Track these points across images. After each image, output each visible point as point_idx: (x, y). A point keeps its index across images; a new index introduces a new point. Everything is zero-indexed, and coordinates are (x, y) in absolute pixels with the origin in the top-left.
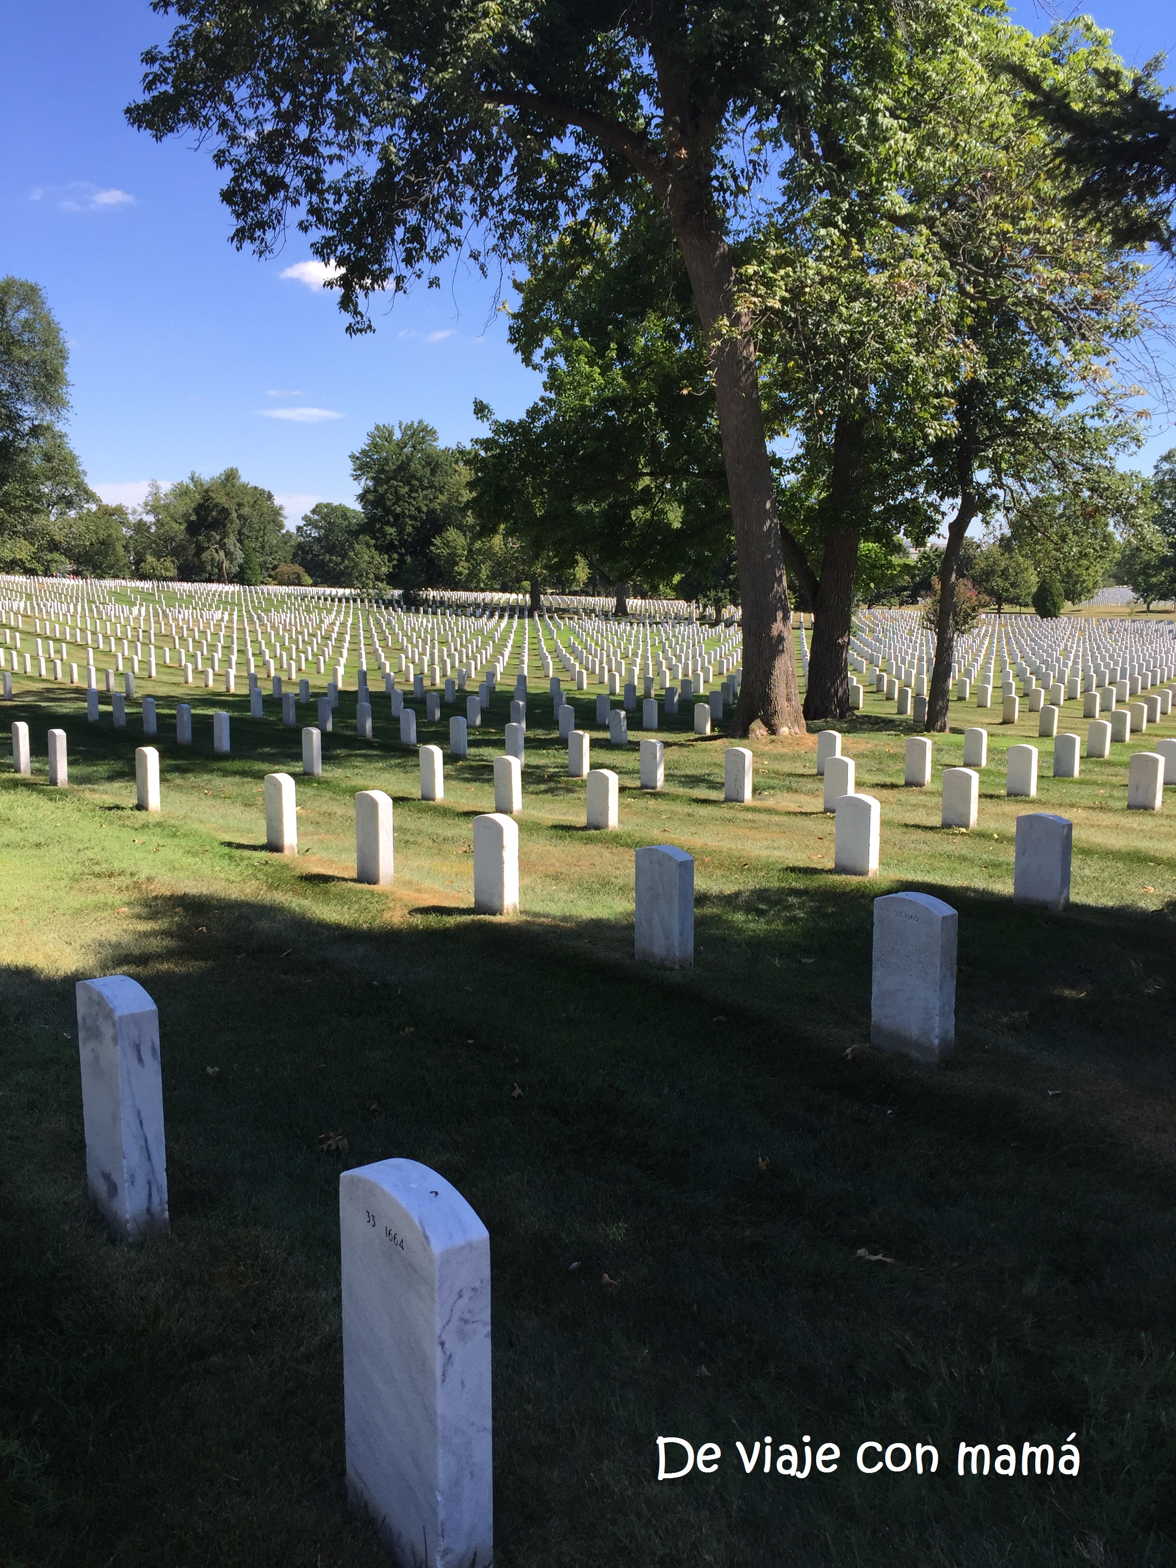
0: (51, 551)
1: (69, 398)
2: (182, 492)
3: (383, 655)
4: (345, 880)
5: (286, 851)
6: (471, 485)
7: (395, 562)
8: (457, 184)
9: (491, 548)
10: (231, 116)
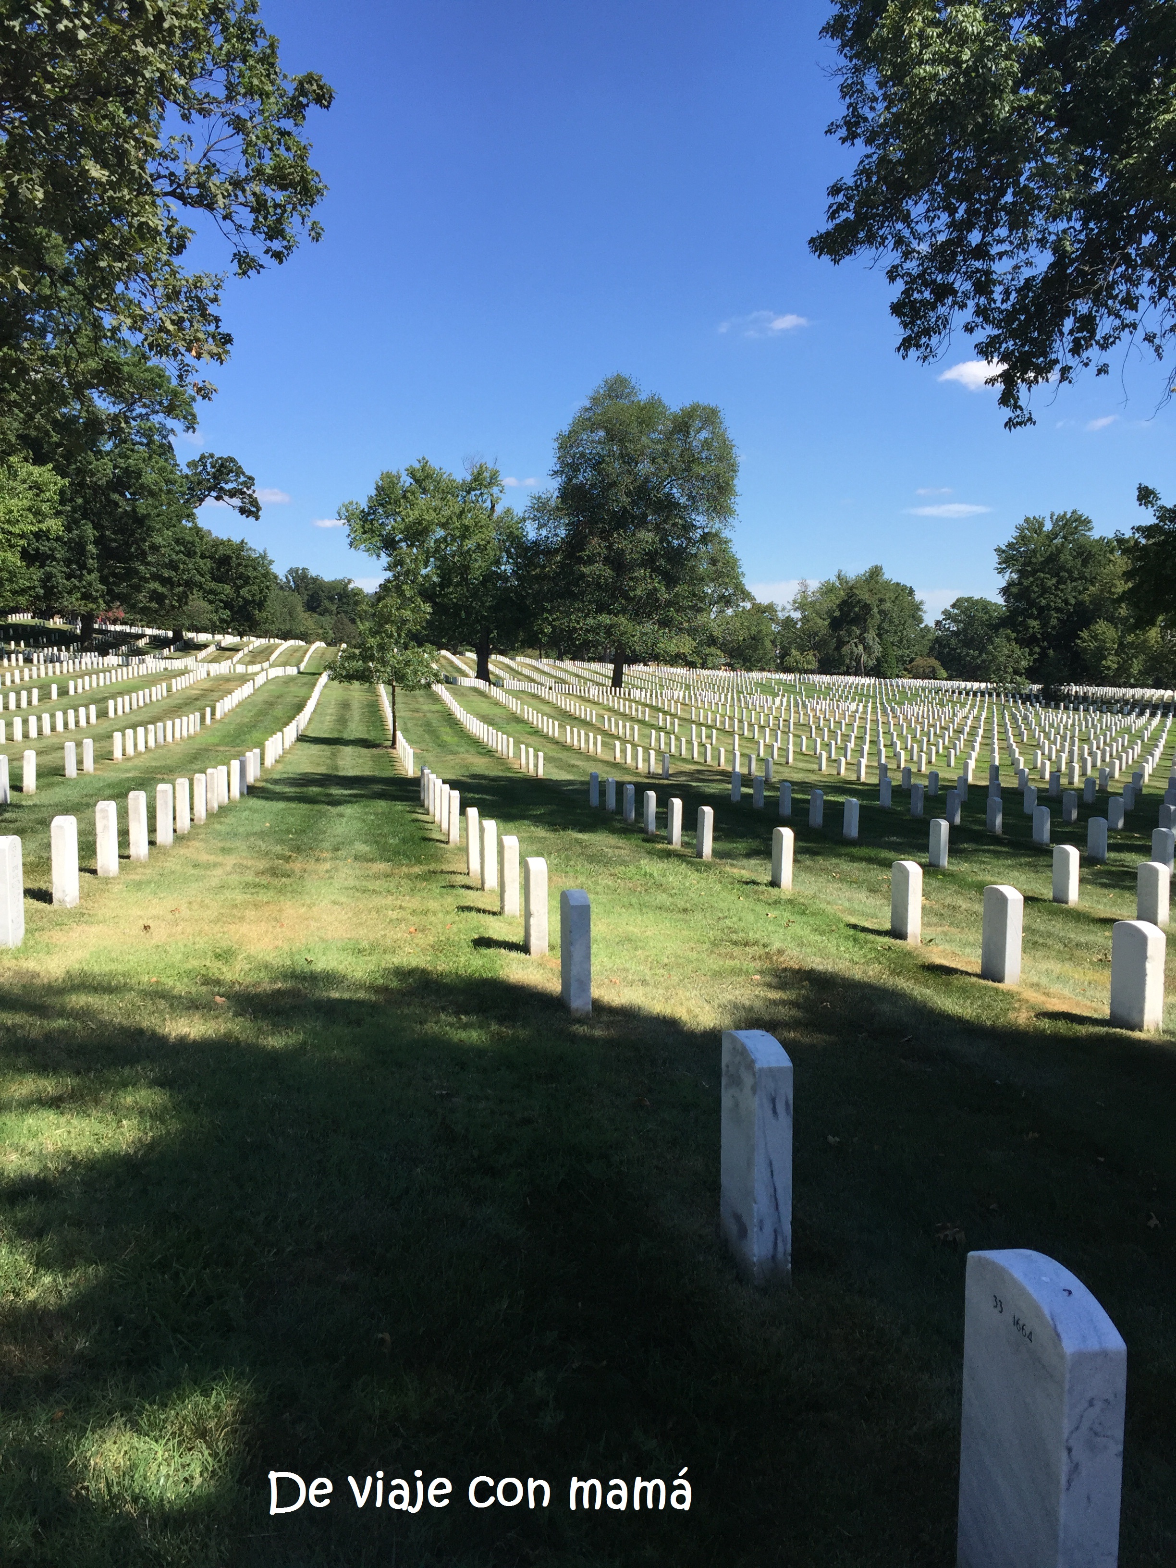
0: (709, 646)
1: (736, 507)
2: (828, 590)
3: (1017, 750)
4: (967, 973)
5: (910, 940)
6: (1128, 575)
7: (1036, 656)
8: (1134, 269)
9: (1145, 641)
10: (906, 233)
